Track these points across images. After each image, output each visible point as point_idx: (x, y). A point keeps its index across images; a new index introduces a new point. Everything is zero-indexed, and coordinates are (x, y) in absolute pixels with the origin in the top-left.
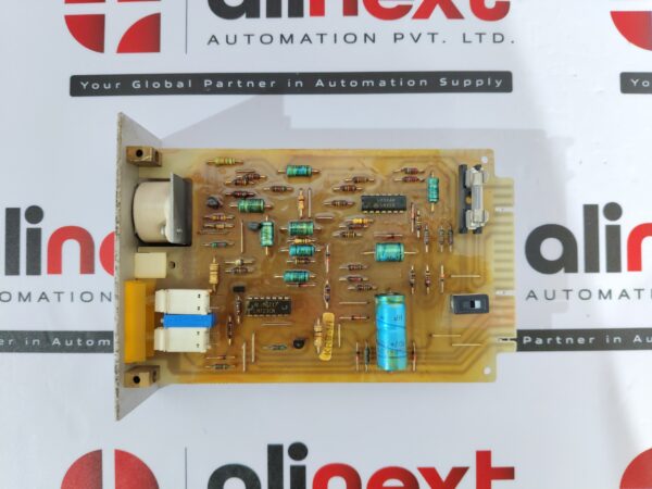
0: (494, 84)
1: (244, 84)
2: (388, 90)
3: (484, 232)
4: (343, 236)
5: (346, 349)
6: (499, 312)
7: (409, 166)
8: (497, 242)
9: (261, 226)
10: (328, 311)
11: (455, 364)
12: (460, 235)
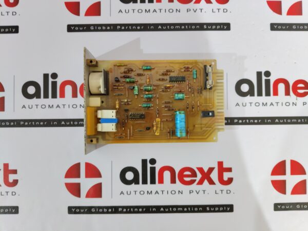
0: (223, 27)
1: (132, 28)
2: (185, 30)
3: (213, 89)
4: (163, 91)
5: (164, 131)
6: (218, 117)
7: (186, 66)
8: (218, 93)
9: (134, 88)
10: (158, 117)
11: (203, 136)
12: (205, 90)
